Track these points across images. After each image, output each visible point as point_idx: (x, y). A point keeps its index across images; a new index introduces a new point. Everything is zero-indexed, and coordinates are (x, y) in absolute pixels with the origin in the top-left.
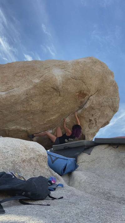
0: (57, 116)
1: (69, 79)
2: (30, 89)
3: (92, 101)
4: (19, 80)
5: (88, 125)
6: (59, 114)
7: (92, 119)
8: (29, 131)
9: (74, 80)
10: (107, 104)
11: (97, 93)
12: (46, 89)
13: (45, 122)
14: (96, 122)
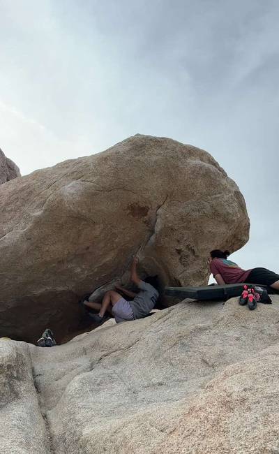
0: (113, 254)
1: (95, 194)
2: (31, 230)
3: (163, 217)
4: (11, 218)
5: (178, 260)
6: (116, 251)
7: (182, 247)
8: (73, 290)
9: (106, 192)
10: (201, 214)
11: (169, 200)
12: (60, 222)
13: (96, 270)
14: (193, 252)
